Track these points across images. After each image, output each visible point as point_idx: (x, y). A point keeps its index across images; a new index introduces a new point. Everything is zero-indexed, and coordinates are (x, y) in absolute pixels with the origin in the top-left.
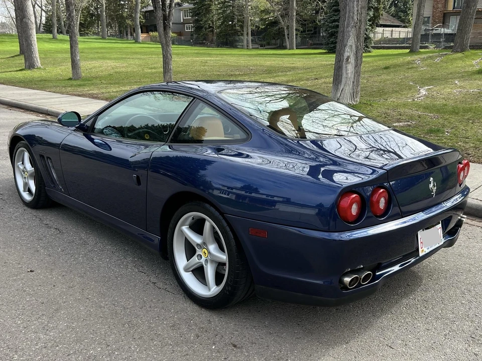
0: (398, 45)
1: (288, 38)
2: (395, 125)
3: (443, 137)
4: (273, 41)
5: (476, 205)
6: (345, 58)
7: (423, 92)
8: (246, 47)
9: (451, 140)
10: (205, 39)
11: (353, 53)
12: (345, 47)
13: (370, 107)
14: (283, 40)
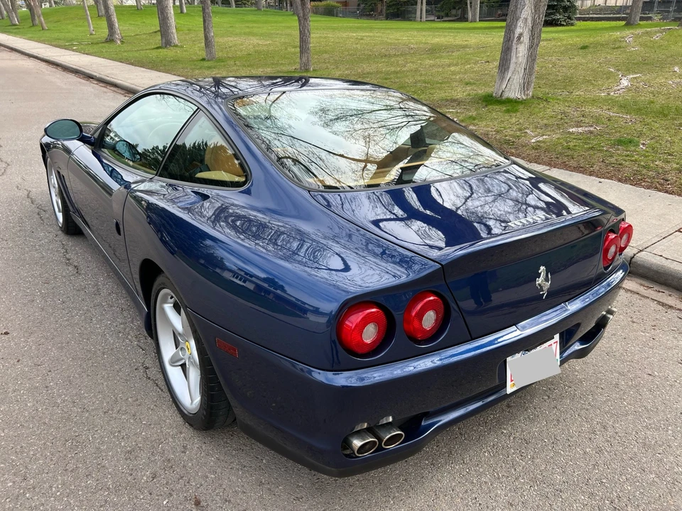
0: (611, 16)
1: (471, 6)
2: (571, 130)
3: (635, 151)
4: (454, 12)
5: (658, 266)
6: (516, 35)
7: (625, 82)
8: (419, 19)
9: (646, 157)
10: (372, 10)
11: (527, 29)
12: (517, 20)
13: (545, 103)
14: (465, 12)
